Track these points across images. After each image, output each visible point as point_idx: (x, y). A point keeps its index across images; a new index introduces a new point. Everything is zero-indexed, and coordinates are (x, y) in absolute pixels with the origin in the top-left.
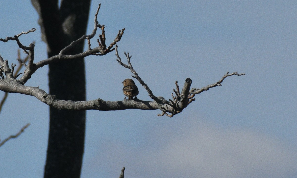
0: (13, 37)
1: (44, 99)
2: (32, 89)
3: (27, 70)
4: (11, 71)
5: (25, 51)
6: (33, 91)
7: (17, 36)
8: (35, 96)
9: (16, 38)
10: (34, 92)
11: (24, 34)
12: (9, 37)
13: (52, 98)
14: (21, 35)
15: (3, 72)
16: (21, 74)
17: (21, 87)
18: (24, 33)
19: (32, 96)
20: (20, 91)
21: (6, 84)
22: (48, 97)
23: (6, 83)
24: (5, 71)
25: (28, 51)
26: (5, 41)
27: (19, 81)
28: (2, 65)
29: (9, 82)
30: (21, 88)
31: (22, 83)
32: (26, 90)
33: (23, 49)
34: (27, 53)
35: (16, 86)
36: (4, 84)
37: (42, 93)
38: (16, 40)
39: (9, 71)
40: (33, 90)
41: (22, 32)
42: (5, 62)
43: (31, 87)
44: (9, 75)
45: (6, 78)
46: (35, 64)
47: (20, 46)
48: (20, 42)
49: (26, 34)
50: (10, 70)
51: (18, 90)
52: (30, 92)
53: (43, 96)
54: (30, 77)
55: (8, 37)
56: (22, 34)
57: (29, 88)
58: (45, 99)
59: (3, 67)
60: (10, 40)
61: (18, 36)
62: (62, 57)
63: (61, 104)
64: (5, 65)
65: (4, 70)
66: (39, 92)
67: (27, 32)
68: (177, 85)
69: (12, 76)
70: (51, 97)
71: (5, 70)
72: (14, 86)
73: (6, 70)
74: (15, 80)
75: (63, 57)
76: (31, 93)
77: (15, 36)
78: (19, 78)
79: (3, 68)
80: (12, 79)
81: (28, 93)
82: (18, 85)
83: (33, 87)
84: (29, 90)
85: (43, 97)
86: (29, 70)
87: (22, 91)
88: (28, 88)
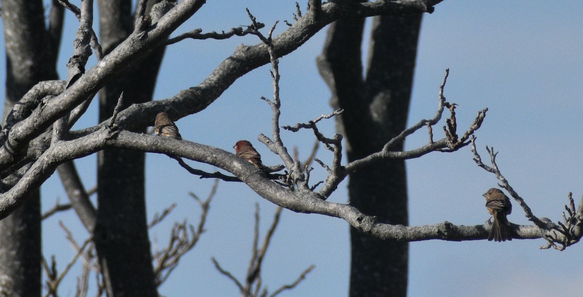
0: (307, 123)
1: (358, 223)
2: (339, 207)
3: (332, 176)
4: (306, 179)
5: (328, 146)
6: (340, 211)
7: (314, 121)
8: (344, 219)
9: (312, 125)
10: (342, 212)
11: (326, 118)
12: (301, 123)
13: (371, 221)
14: (320, 119)
15: (292, 180)
16: (321, 183)
17: (321, 203)
18: (325, 116)
19: (339, 217)
20: (319, 210)
21: (297, 199)
22: (364, 220)
23: (297, 197)
24: (295, 179)
25: (332, 145)
26: (294, 130)
27: (318, 194)
28: (290, 169)
29: (303, 196)
30: (321, 205)
31: (323, 197)
32: (330, 208)
33: (324, 142)
34: (332, 149)
35: (313, 202)
36: (294, 198)
37: (355, 213)
38: (312, 129)
39: (302, 179)
40: (340, 209)
41: (322, 115)
42: (296, 163)
43: (338, 204)
44: (301, 185)
45: (297, 190)
46: (344, 167)
47: (320, 137)
48: (319, 131)
49: (328, 118)
50: (303, 176)
51: (316, 209)
52: (335, 211)
53: (357, 217)
54: (336, 188)
55: (299, 124)
56: (322, 118)
57: (335, 205)
58: (360, 224)
59: (292, 171)
60: (303, 129)
61: (316, 122)
62: (387, 155)
63: (386, 231)
64: (295, 168)
65: (293, 176)
66: (351, 212)
67: (329, 116)
68: (571, 198)
69: (306, 186)
70: (370, 220)
71: (296, 176)
72: (310, 203)
73: (298, 177)
74: (311, 193)
75: (389, 155)
76: (338, 214)
77: (311, 122)
78: (317, 190)
79: (293, 173)
80: (306, 191)
81: (332, 213)
82: (317, 201)
83: (341, 204)
84: (335, 209)
85: (356, 219)
86: (334, 177)
87: (322, 210)
88: (332, 205)
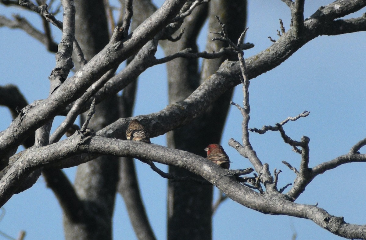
0: (274, 125)
1: (325, 224)
2: (307, 208)
3: (299, 178)
4: (274, 181)
5: (296, 149)
6: (308, 212)
7: (281, 124)
8: (312, 220)
9: (279, 127)
10: (309, 213)
11: (292, 120)
12: (268, 125)
13: (338, 221)
14: (286, 122)
15: (261, 183)
16: (290, 186)
17: (290, 205)
18: (291, 118)
19: (307, 218)
20: (288, 212)
21: (265, 201)
22: (331, 220)
23: (266, 199)
24: (264, 181)
25: (300, 148)
26: (261, 132)
27: (286, 196)
28: (259, 172)
29: (271, 198)
30: (289, 207)
31: (292, 199)
32: (298, 209)
33: (291, 145)
34: (299, 152)
35: (282, 204)
36: (263, 200)
37: (322, 214)
38: (279, 131)
39: (270, 181)
40: (308, 210)
41: (289, 118)
42: (264, 166)
43: (305, 205)
44: (270, 187)
45: (266, 192)
46: (311, 169)
47: (287, 139)
48: (286, 133)
49: (295, 120)
50: (272, 179)
51: (284, 211)
52: (303, 213)
53: (324, 218)
54: (304, 190)
55: (266, 126)
56: (289, 120)
57: (303, 207)
58: (327, 224)
59: (261, 174)
60: (270, 131)
61: (284, 124)
62: (354, 157)
63: (352, 231)
64: (264, 171)
65: (262, 179)
66: (318, 213)
67: (295, 118)
69: (275, 188)
70: (336, 220)
71: (265, 178)
72: (279, 205)
73: (266, 179)
74: (280, 194)
75: (355, 157)
76: (306, 215)
77: (278, 125)
78: (285, 192)
79: (262, 176)
80: (275, 193)
81: (300, 214)
82: (285, 202)
83: (309, 206)
84: (303, 210)
85: (323, 219)
86: (302, 179)
87: (290, 211)
88: (300, 206)
